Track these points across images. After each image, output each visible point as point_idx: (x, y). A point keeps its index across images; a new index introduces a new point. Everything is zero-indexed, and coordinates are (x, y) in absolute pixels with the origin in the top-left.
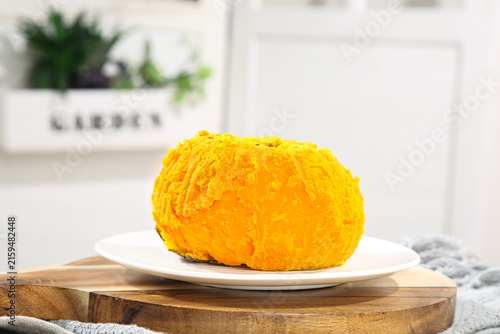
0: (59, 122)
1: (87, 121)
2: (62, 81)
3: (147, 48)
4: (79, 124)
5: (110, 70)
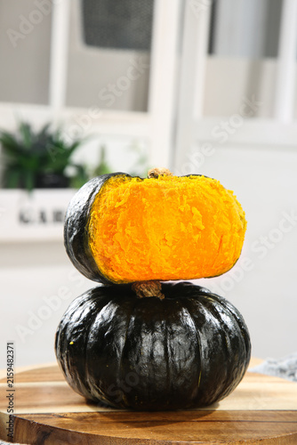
0: (26, 216)
1: (49, 216)
2: (29, 181)
3: (103, 153)
4: (43, 218)
5: (70, 171)
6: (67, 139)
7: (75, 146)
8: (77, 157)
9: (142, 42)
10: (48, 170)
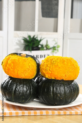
5: (40, 46)
6: (39, 39)
7: (40, 41)
8: (41, 43)
9: (56, 16)
10: (35, 46)
